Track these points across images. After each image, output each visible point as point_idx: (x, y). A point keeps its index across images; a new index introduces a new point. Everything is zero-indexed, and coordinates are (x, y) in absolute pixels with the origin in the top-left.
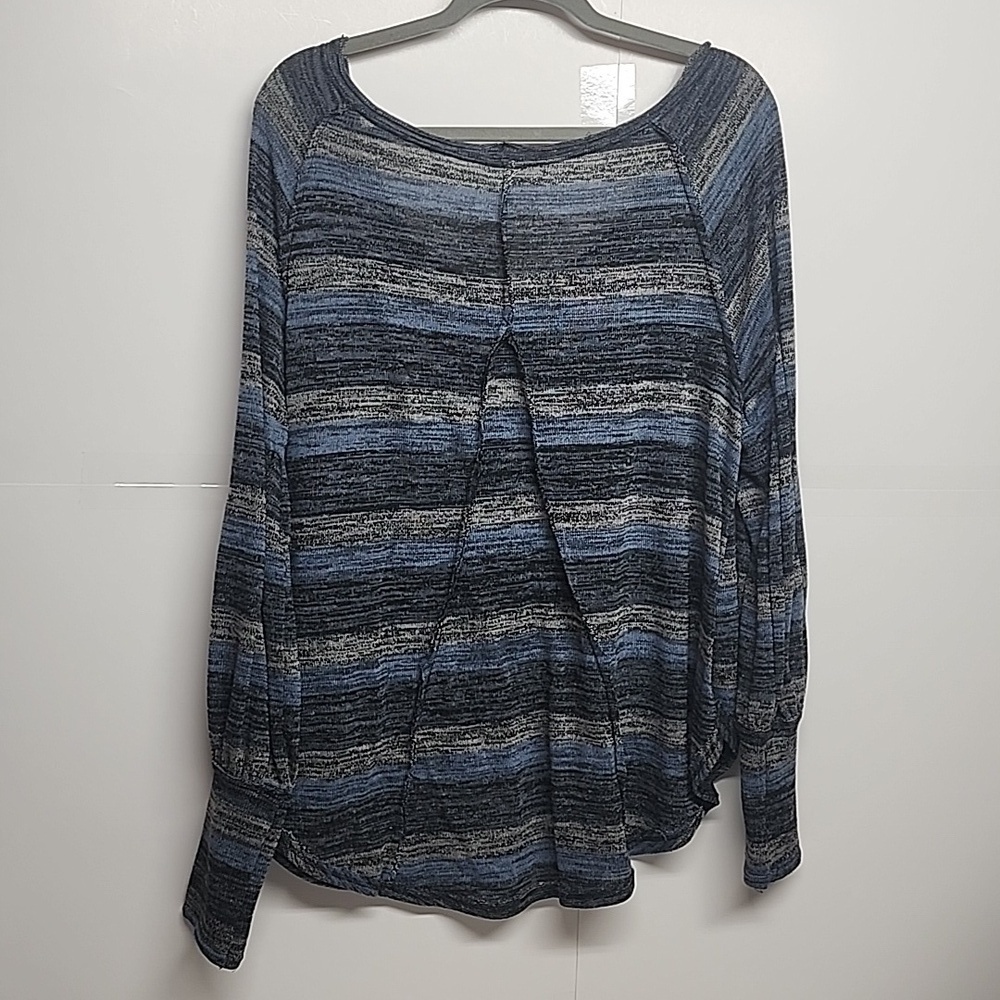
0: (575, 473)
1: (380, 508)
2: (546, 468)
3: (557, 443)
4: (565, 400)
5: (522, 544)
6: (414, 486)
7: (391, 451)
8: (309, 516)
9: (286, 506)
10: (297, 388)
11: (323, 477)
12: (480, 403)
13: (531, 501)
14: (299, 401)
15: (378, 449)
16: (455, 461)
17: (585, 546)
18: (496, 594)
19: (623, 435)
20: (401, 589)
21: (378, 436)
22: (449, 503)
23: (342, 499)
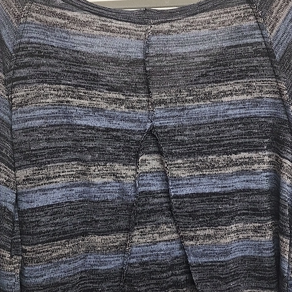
0: (195, 211)
1: (77, 236)
2: (178, 208)
3: (184, 193)
4: (189, 166)
5: (165, 254)
6: (97, 221)
7: (83, 201)
8: (29, 245)
9: (17, 239)
10: (20, 167)
11: (38, 221)
12: (136, 170)
13: (170, 228)
14: (21, 174)
15: (74, 200)
16: (122, 205)
17: (202, 255)
18: (149, 285)
19: (226, 187)
20: (91, 283)
21: (74, 192)
22: (119, 230)
23: (51, 233)
